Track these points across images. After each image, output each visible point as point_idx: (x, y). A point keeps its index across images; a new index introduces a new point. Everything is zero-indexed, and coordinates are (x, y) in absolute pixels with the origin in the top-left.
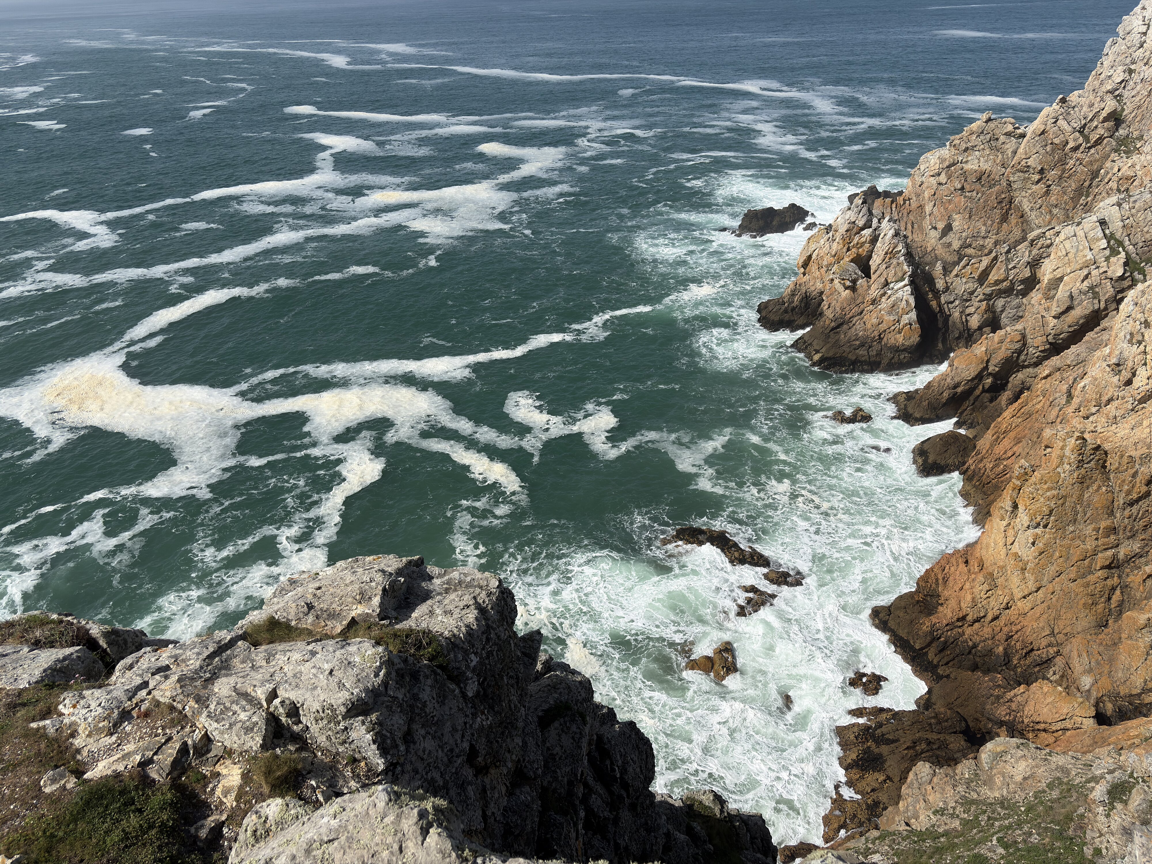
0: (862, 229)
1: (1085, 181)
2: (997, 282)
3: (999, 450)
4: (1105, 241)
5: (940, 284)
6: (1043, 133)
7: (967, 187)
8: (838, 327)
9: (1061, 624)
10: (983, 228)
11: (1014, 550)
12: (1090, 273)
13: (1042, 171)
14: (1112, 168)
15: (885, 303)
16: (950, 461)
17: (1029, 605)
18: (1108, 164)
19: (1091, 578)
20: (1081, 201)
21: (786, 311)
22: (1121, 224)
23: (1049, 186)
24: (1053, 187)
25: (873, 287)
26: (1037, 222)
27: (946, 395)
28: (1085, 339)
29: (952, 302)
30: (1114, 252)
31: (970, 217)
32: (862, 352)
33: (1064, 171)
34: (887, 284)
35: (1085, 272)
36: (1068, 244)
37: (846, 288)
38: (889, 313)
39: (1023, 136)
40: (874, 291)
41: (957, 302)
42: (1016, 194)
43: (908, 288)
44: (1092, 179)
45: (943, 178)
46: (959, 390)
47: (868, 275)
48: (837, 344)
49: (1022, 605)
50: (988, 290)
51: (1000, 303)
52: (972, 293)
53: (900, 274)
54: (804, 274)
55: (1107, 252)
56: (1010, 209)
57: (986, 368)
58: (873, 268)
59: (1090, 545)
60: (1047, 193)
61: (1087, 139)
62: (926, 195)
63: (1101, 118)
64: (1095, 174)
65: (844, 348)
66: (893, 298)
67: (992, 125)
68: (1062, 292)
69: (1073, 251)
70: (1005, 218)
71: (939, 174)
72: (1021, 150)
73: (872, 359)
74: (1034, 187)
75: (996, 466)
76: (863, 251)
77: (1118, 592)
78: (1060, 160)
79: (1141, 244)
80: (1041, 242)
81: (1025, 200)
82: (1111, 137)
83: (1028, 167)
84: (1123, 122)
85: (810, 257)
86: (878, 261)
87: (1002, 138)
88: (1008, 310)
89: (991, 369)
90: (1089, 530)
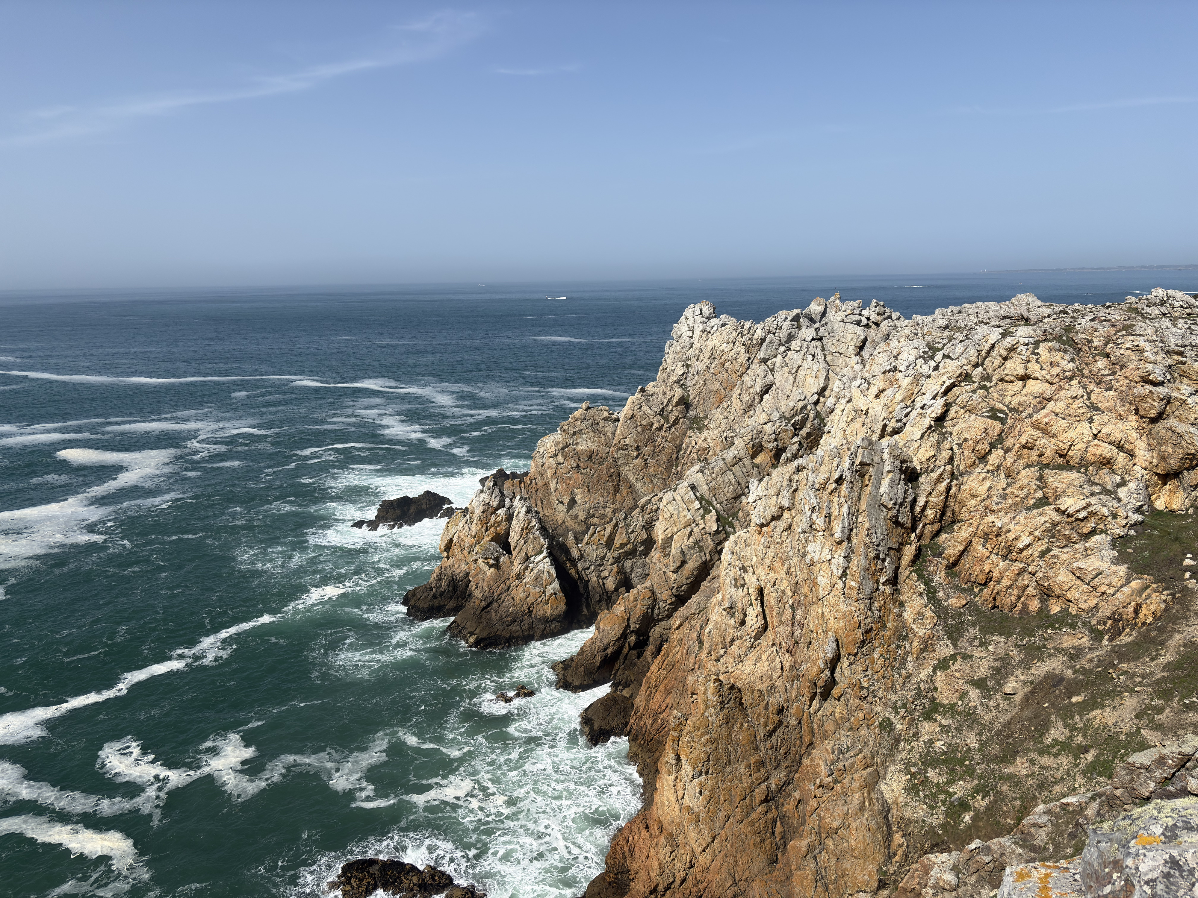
0: (497, 509)
1: (672, 454)
2: (622, 546)
3: (654, 704)
4: (697, 502)
5: (575, 553)
6: (632, 417)
7: (582, 465)
8: (488, 605)
9: (739, 869)
10: (602, 499)
11: (685, 804)
12: (692, 531)
13: (638, 448)
14: (691, 442)
15: (529, 577)
16: (614, 725)
17: (709, 858)
18: (687, 439)
19: (754, 815)
20: (673, 471)
21: (435, 597)
22: (706, 487)
23: (646, 460)
24: (649, 461)
25: (515, 563)
26: (643, 490)
27: (598, 658)
28: (702, 588)
29: (588, 568)
30: (707, 511)
31: (589, 491)
32: (515, 627)
33: (655, 446)
34: (527, 558)
35: (688, 530)
36: (670, 507)
37: (491, 566)
38: (534, 586)
39: (617, 420)
40: (517, 567)
41: (592, 568)
42: (622, 468)
43: (547, 559)
44: (678, 452)
45: (560, 458)
46: (609, 651)
47: (509, 552)
48: (489, 624)
49: (703, 860)
50: (616, 554)
51: (628, 564)
52: (603, 558)
53: (538, 548)
54: (448, 558)
55: (702, 511)
56: (619, 481)
57: (628, 626)
58: (513, 545)
59: (746, 783)
60: (646, 466)
61: (667, 420)
62: (549, 474)
63: (674, 403)
64: (679, 448)
65: (497, 626)
66: (535, 571)
67: (591, 412)
68: (674, 549)
69: (676, 513)
70: (617, 490)
71: (556, 455)
72: (618, 432)
73: (526, 633)
74: (634, 462)
75: (655, 721)
76: (501, 529)
77: (778, 824)
78: (650, 439)
79: (725, 502)
80: (650, 507)
81: (630, 473)
82: (684, 417)
83: (627, 445)
84: (691, 405)
85: (451, 540)
86: (516, 538)
87: (602, 423)
88: (636, 570)
89: (632, 626)
90: (742, 768)
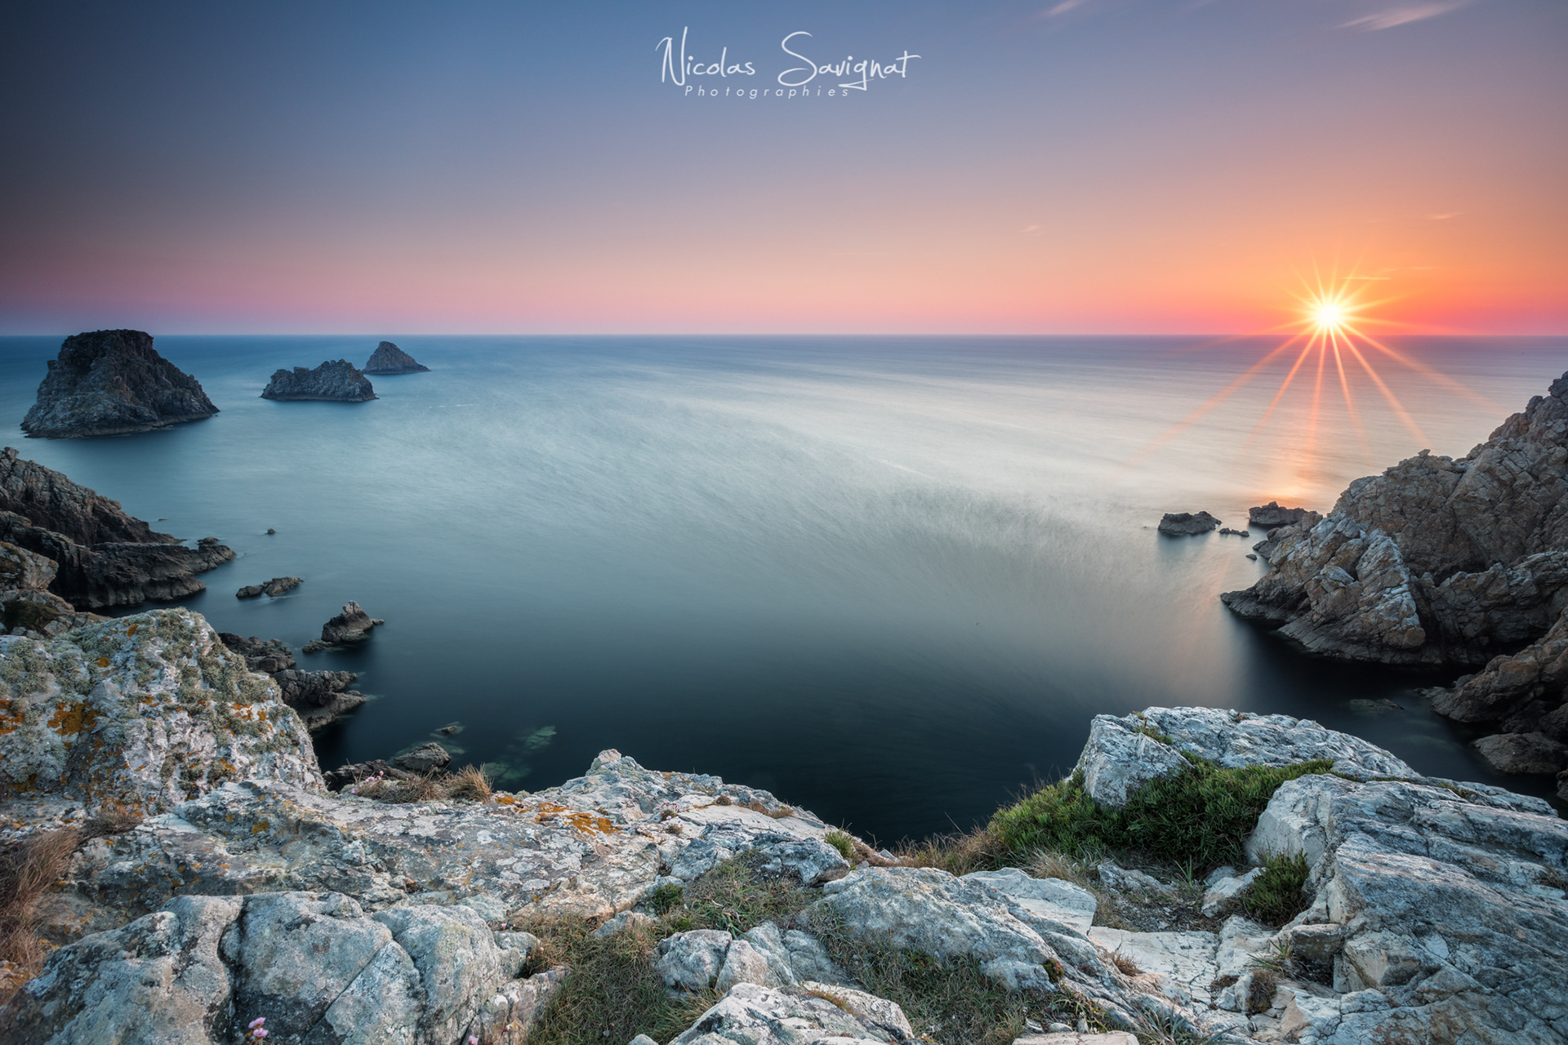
0: (1350, 539)
1: (1538, 514)
2: (1497, 597)
5: (1430, 593)
6: (1488, 470)
7: (1407, 510)
8: (1331, 622)
13: (1490, 503)
15: (1382, 606)
23: (1499, 516)
24: (1503, 517)
25: (1367, 591)
27: (1492, 697)
29: (1443, 610)
33: (1514, 504)
34: (1382, 588)
37: (1337, 588)
38: (1388, 615)
39: (1462, 472)
40: (1369, 594)
41: (1448, 611)
42: (1462, 520)
43: (1408, 594)
44: (1547, 513)
45: (1381, 501)
46: (1508, 694)
47: (1359, 579)
50: (1486, 603)
52: (1467, 604)
53: (1398, 581)
54: (1276, 572)
56: (1455, 532)
57: (1539, 677)
58: (1364, 574)
61: (1537, 478)
66: (1391, 602)
67: (1430, 461)
72: (1465, 483)
74: (1481, 515)
76: (1350, 557)
78: (1509, 494)
81: (1470, 526)
83: (1474, 498)
87: (1442, 472)
89: (1544, 678)
